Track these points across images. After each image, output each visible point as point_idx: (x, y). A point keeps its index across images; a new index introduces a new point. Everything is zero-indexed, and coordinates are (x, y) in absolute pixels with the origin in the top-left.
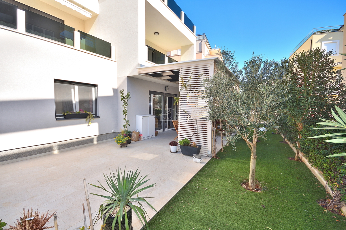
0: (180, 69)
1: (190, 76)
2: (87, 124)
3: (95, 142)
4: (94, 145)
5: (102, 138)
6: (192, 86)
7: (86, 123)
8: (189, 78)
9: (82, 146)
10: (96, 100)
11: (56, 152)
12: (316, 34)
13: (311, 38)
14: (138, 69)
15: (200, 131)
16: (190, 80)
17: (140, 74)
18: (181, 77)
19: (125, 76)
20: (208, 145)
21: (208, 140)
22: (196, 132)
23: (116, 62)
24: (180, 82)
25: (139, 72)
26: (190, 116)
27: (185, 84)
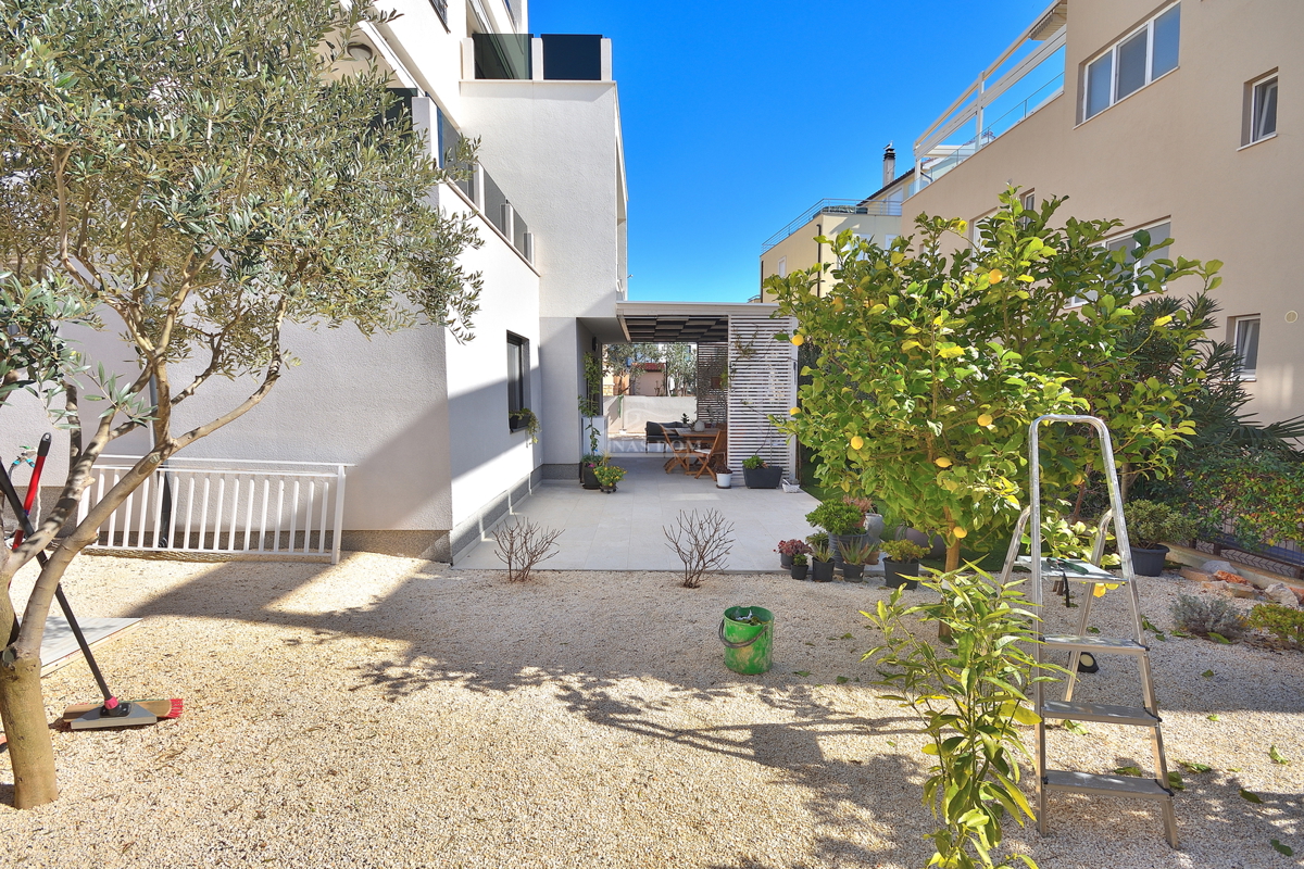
0: (730, 317)
1: (753, 333)
6: (758, 352)
7: (525, 439)
12: (828, 214)
13: (817, 221)
14: (619, 304)
15: (775, 439)
16: (754, 340)
17: (618, 316)
18: (736, 332)
19: (569, 316)
20: (790, 463)
21: (790, 454)
22: (767, 443)
23: (539, 277)
24: (732, 342)
25: (617, 312)
26: (755, 411)
27: (744, 348)
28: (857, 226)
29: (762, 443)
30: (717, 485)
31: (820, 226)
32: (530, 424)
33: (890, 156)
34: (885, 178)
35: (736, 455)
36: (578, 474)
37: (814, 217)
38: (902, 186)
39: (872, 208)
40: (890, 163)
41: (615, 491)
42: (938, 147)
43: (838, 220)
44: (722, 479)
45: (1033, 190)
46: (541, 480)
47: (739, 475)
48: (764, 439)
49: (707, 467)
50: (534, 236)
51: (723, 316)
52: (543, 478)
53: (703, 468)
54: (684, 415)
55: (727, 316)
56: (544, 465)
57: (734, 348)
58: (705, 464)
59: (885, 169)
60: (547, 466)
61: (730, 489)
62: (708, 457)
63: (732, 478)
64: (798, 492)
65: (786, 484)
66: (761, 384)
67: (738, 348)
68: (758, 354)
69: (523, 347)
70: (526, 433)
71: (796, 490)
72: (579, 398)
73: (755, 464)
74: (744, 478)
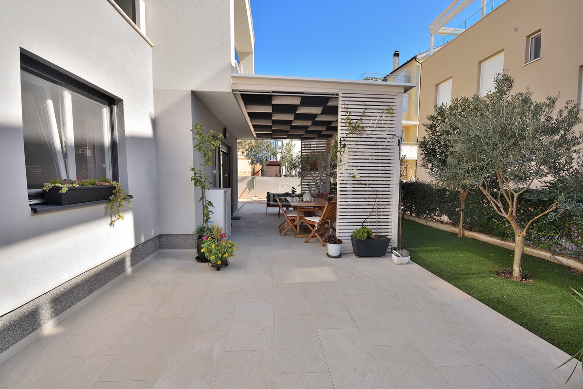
0: (340, 95)
1: (362, 111)
2: (108, 221)
3: (129, 269)
6: (366, 129)
7: (105, 215)
8: (362, 115)
10: (114, 145)
14: (233, 77)
15: (380, 210)
16: (363, 118)
17: (233, 90)
18: (346, 110)
19: (183, 89)
20: (393, 232)
21: (392, 224)
22: (373, 214)
23: (152, 47)
24: (342, 119)
25: (232, 86)
26: (362, 184)
27: (353, 125)
29: (369, 214)
30: (328, 254)
32: (112, 198)
33: (396, 54)
34: (394, 66)
35: (344, 228)
36: (194, 244)
38: (404, 69)
39: (389, 80)
40: (396, 58)
41: (226, 265)
42: (443, 28)
44: (333, 249)
45: (540, 30)
46: (156, 250)
47: (348, 244)
48: (371, 210)
49: (316, 234)
50: (146, 4)
51: (334, 95)
52: (160, 248)
53: (312, 233)
54: (293, 188)
55: (337, 94)
56: (160, 236)
57: (344, 125)
58: (314, 231)
59: (394, 61)
60: (164, 237)
61: (340, 259)
62: (316, 225)
63: (342, 248)
64: (408, 263)
65: (398, 256)
66: (368, 159)
67: (348, 125)
68: (366, 131)
69: (115, 108)
70: (106, 208)
71: (407, 261)
72: (192, 170)
73: (366, 235)
74: (352, 248)
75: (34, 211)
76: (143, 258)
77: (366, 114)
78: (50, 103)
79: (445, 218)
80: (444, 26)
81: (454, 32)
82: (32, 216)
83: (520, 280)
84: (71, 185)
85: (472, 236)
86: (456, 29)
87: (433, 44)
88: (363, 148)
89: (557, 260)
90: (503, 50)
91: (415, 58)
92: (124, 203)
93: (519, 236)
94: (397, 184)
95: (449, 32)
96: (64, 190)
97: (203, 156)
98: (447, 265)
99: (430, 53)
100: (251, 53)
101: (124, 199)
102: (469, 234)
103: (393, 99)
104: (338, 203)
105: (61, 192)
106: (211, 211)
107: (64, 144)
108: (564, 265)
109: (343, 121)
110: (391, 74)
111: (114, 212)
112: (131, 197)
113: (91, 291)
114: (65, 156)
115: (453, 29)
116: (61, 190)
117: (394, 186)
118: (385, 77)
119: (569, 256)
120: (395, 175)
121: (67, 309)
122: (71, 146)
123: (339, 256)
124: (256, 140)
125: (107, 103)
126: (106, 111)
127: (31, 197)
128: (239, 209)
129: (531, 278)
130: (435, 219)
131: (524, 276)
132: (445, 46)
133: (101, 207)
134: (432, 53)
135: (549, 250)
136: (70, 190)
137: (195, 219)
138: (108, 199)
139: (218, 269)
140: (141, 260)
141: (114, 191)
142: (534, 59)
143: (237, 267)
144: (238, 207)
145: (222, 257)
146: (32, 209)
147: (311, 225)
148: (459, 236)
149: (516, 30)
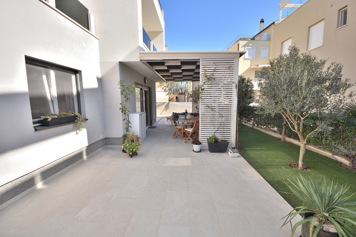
0: (201, 60)
1: (214, 68)
2: (75, 132)
3: (85, 157)
4: (84, 161)
5: (91, 149)
6: (216, 79)
7: (73, 130)
8: (214, 71)
9: (71, 166)
10: (78, 94)
11: (40, 185)
12: (241, 40)
13: (237, 43)
14: (140, 53)
15: (225, 126)
16: (214, 73)
17: (141, 60)
18: (204, 68)
19: (115, 61)
20: (233, 138)
21: (232, 134)
22: (220, 128)
23: (98, 39)
24: (202, 74)
25: (140, 58)
26: (213, 111)
27: (208, 77)
28: (251, 45)
29: (218, 128)
30: (193, 150)
31: (238, 45)
32: (76, 121)
33: (262, 21)
34: (260, 29)
35: (204, 135)
37: (236, 42)
38: (267, 31)
39: (256, 39)
40: (262, 24)
41: (136, 154)
42: (288, 4)
43: (245, 42)
44: (196, 147)
45: (347, 6)
46: (104, 146)
47: (205, 145)
48: (219, 126)
49: (190, 138)
50: (94, 16)
51: (197, 60)
52: (106, 145)
53: (188, 138)
54: (186, 110)
55: (199, 59)
56: (106, 138)
57: (203, 77)
58: (189, 136)
59: (261, 26)
60: (108, 139)
61: (199, 153)
62: (190, 133)
63: (201, 147)
64: (238, 157)
65: (231, 153)
66: (218, 97)
67: (205, 77)
68: (216, 80)
69: (78, 75)
70: (74, 126)
71: (237, 156)
72: (121, 104)
73: (214, 140)
74: (208, 147)
75: (36, 130)
76: (96, 150)
77: (216, 70)
78: (44, 77)
79: (276, 129)
80: (288, 3)
81: (295, 7)
82: (35, 132)
83: (302, 169)
84: (54, 117)
85: (290, 141)
86: (297, 5)
87: (281, 15)
88: (215, 90)
89: (335, 158)
90: (324, 19)
91: (273, 23)
92: (82, 123)
93: (302, 143)
94: (235, 111)
95: (292, 7)
96: (49, 120)
97: (124, 97)
98: (261, 158)
99: (279, 21)
100: (162, 32)
101: (82, 121)
102: (288, 139)
103: (233, 60)
104: (200, 122)
105: (48, 120)
106: (130, 126)
107: (52, 96)
108: (338, 161)
109: (203, 75)
110: (257, 34)
111: (77, 128)
112: (87, 119)
113: (67, 166)
114: (52, 101)
115: (294, 4)
116: (48, 119)
117: (233, 112)
118: (254, 37)
119: (342, 156)
120: (233, 106)
121: (54, 174)
122: (55, 97)
123: (200, 151)
124: (166, 82)
125: (74, 73)
126: (73, 77)
127: (34, 123)
128: (158, 122)
129: (310, 168)
130: (271, 129)
131: (306, 167)
132: (288, 17)
133: (71, 126)
134: (280, 22)
135: (331, 151)
136: (52, 119)
137: (123, 130)
138: (74, 121)
139: (131, 157)
140: (94, 151)
141: (77, 118)
142: (343, 25)
143: (142, 155)
144: (157, 121)
145: (132, 151)
146: (35, 129)
147: (188, 133)
148: (282, 141)
149: (332, 6)
